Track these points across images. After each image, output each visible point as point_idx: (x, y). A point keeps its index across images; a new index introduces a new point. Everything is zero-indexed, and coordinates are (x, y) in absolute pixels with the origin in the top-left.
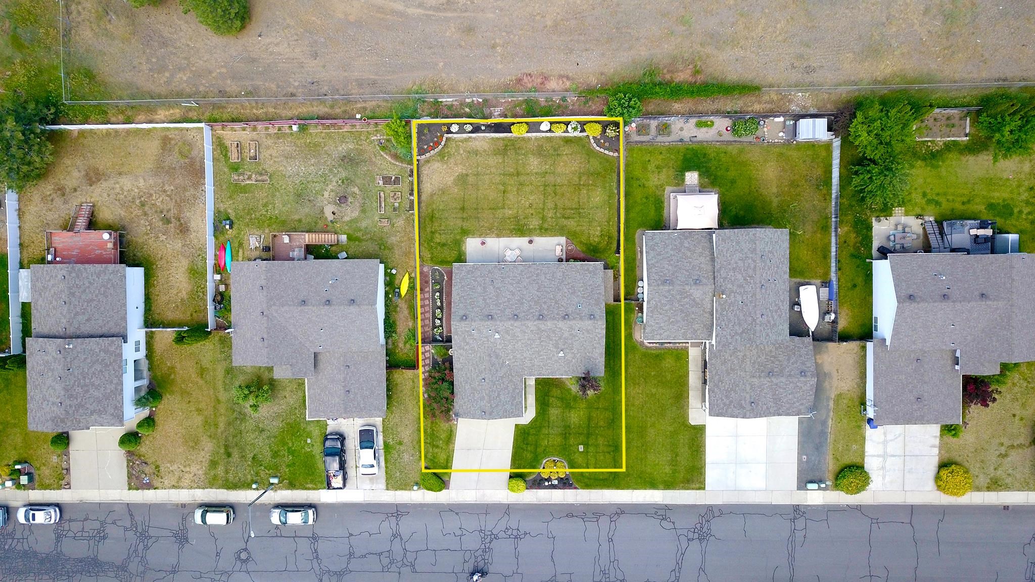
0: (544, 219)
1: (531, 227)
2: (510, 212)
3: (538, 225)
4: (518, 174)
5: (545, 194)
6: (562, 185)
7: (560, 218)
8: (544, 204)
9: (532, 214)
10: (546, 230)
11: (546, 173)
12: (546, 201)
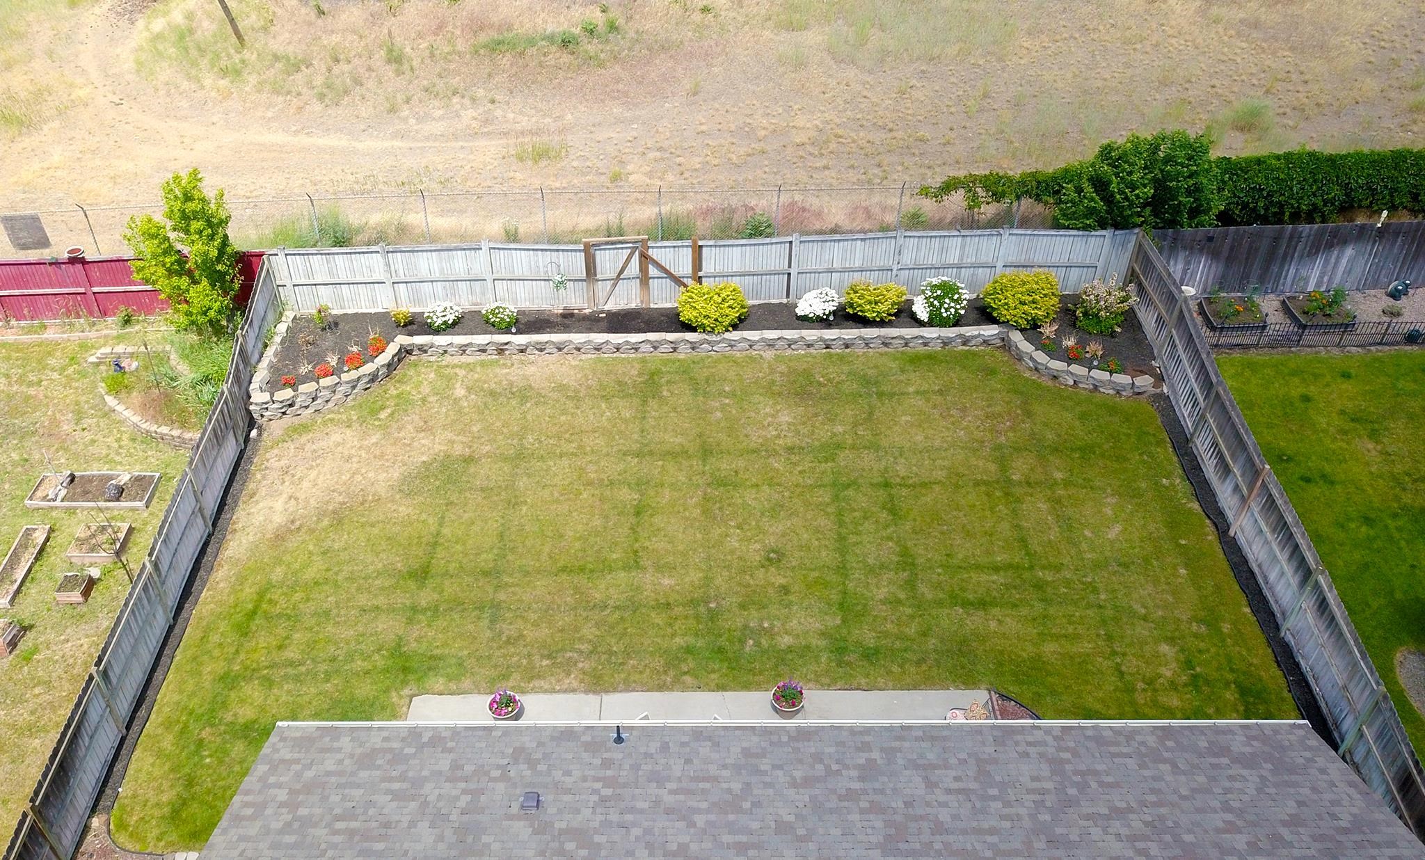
0: (850, 609)
1: (786, 640)
2: (666, 581)
3: (823, 634)
4: (706, 452)
5: (840, 514)
6: (924, 485)
7: (939, 603)
8: (842, 551)
9: (785, 590)
10: (870, 655)
11: (838, 446)
12: (852, 539)
